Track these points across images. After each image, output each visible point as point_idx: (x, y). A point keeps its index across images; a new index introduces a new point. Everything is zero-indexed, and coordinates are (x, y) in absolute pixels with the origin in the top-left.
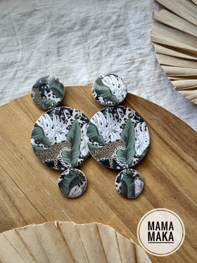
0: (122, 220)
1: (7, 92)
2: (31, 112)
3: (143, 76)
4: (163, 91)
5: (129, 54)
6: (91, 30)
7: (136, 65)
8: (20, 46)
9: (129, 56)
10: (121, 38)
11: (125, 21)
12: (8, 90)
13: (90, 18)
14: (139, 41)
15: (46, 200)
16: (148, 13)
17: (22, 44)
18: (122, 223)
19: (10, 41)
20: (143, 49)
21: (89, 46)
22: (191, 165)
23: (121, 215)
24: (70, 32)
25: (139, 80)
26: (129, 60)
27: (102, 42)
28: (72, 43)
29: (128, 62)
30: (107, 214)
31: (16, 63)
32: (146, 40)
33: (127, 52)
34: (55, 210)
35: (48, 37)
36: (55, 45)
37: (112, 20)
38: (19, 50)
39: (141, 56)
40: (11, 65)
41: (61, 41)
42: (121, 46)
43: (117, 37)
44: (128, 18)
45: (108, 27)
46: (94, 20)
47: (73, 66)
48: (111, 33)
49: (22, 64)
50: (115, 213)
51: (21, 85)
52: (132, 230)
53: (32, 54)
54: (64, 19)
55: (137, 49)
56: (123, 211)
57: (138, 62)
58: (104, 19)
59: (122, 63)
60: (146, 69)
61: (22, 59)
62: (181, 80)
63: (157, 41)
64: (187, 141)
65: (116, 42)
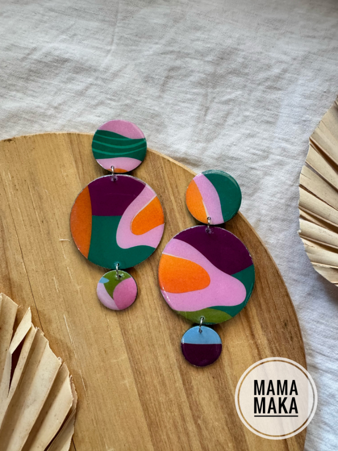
0: (132, 366)
1: (65, 112)
2: (82, 163)
3: (268, 186)
4: (285, 223)
5: (266, 141)
6: (230, 73)
7: (268, 163)
8: (113, 47)
9: (264, 144)
10: (269, 110)
11: (290, 84)
12: (66, 108)
13: (239, 52)
14: (294, 128)
15: (50, 292)
16: (333, 89)
17: (118, 44)
18: (130, 371)
19: (103, 32)
20: (292, 144)
21: (214, 98)
22: (259, 348)
23: (133, 361)
24: (196, 59)
26: (262, 150)
27: (237, 102)
28: (192, 78)
29: (260, 153)
30: (117, 349)
31: (95, 70)
32: (304, 132)
33: (264, 136)
34: (55, 311)
35: (161, 52)
36: (165, 70)
37: (269, 73)
38: (109, 51)
39: (282, 153)
40: (87, 70)
41: (176, 67)
42: (262, 121)
43: (262, 105)
44: (296, 81)
45: (258, 82)
46: (243, 60)
47: (175, 118)
48: (258, 94)
49: (104, 77)
50: (128, 353)
51: (88, 109)
52: (139, 385)
53: (125, 67)
54: (198, 34)
55: (283, 139)
56: (140, 357)
57: (273, 160)
58: (259, 65)
59: (249, 150)
60: (279, 177)
61: (106, 70)
62: (316, 224)
63: (319, 144)
64: (274, 315)
65: (258, 112)
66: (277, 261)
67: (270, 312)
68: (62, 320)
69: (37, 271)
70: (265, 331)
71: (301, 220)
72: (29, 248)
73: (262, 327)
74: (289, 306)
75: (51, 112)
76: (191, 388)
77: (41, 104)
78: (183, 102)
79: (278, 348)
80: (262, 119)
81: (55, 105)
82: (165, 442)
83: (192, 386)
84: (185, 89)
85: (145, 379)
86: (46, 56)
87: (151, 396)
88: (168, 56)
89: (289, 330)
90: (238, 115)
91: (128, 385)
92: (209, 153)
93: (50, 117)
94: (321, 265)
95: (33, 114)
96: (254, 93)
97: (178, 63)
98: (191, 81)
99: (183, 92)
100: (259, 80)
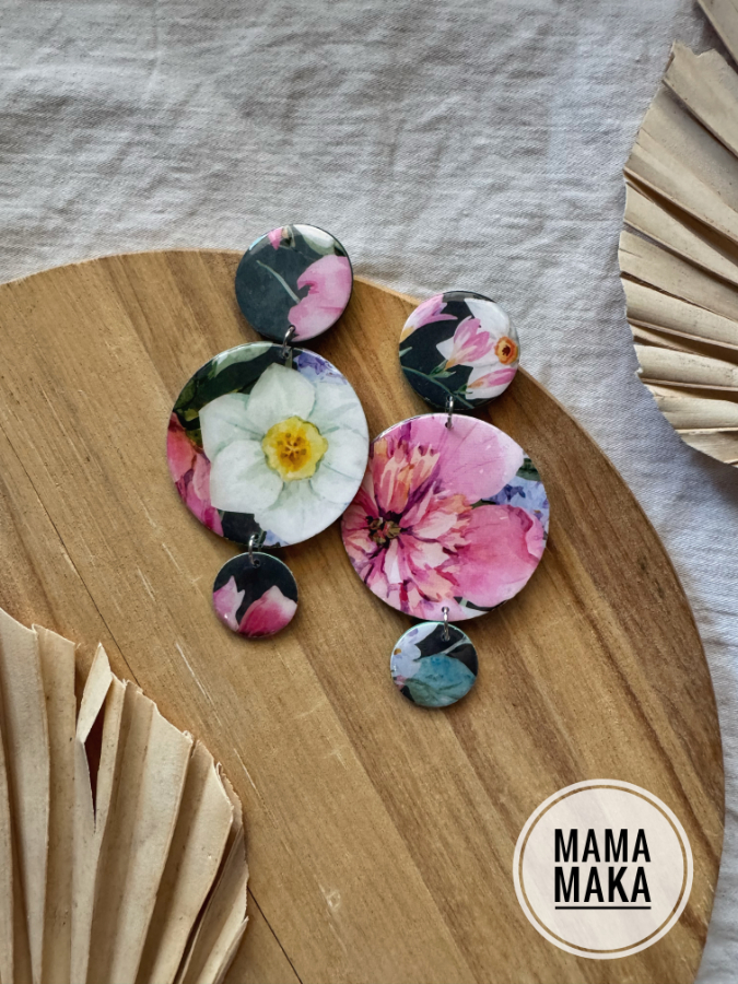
0: (341, 719)
1: (84, 217)
2: (146, 317)
3: (554, 287)
4: (604, 360)
5: (532, 194)
6: (427, 59)
7: (544, 240)
8: (160, 53)
9: (528, 200)
10: (524, 124)
11: (561, 59)
12: (86, 208)
13: (437, 10)
14: (585, 153)
15: (137, 603)
16: (653, 52)
17: (169, 44)
18: (339, 728)
19: (129, 22)
20: (589, 188)
21: (403, 121)
22: (598, 627)
23: (342, 707)
24: (348, 42)
25: (536, 299)
26: (526, 215)
27: (453, 121)
28: (346, 88)
29: (523, 221)
30: (302, 690)
31: (132, 112)
32: (608, 157)
33: (527, 184)
34: (155, 638)
35: (266, 43)
36: (284, 81)
37: (513, 43)
38: (152, 64)
39: (571, 213)
40: (113, 114)
41: (308, 69)
42: (516, 152)
43: (508, 116)
44: (573, 49)
45: (491, 68)
46: (450, 25)
47: (328, 183)
48: (495, 94)
49: (152, 122)
50: (328, 695)
51: (133, 200)
52: (364, 754)
53: (195, 92)
55: (568, 182)
56: (354, 696)
57: (553, 231)
58: (485, 28)
59: (498, 220)
60: (574, 264)
61: (156, 105)
62: (671, 349)
63: (645, 178)
64: (615, 552)
65: (502, 133)
66: (602, 444)
67: (605, 547)
68: (175, 656)
69: (98, 566)
70: (603, 589)
71: (638, 348)
72: (71, 519)
73: (595, 581)
74: (643, 528)
75: (55, 222)
76: (474, 737)
77: (29, 210)
78: (338, 144)
79: (636, 617)
80: (514, 148)
81: (61, 205)
82: (442, 854)
83: (475, 733)
84: (337, 114)
85: (374, 739)
86: (15, 101)
87: (392, 769)
88: (285, 48)
89: (652, 577)
90: (462, 150)
91: (340, 758)
92: (413, 244)
93: (56, 233)
94: (698, 431)
95: (17, 234)
96: (486, 94)
97: (310, 59)
98: (345, 95)
99: (333, 121)
100: (491, 63)
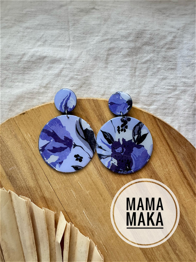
5: (173, 80)
6: (144, 45)
7: (177, 92)
10: (171, 62)
11: (179, 44)
12: (51, 86)
14: (187, 69)
27: (151, 61)
28: (122, 53)
33: (172, 77)
36: (106, 51)
37: (167, 41)
41: (112, 48)
42: (168, 69)
43: (166, 59)
44: (182, 42)
45: (161, 47)
49: (69, 62)
51: (64, 83)
55: (183, 77)
57: (179, 90)
65: (164, 64)
78: (120, 67)
88: (106, 42)
90: (154, 68)
96: (160, 54)
97: (112, 45)
98: (122, 55)
99: (119, 62)
100: (161, 46)
